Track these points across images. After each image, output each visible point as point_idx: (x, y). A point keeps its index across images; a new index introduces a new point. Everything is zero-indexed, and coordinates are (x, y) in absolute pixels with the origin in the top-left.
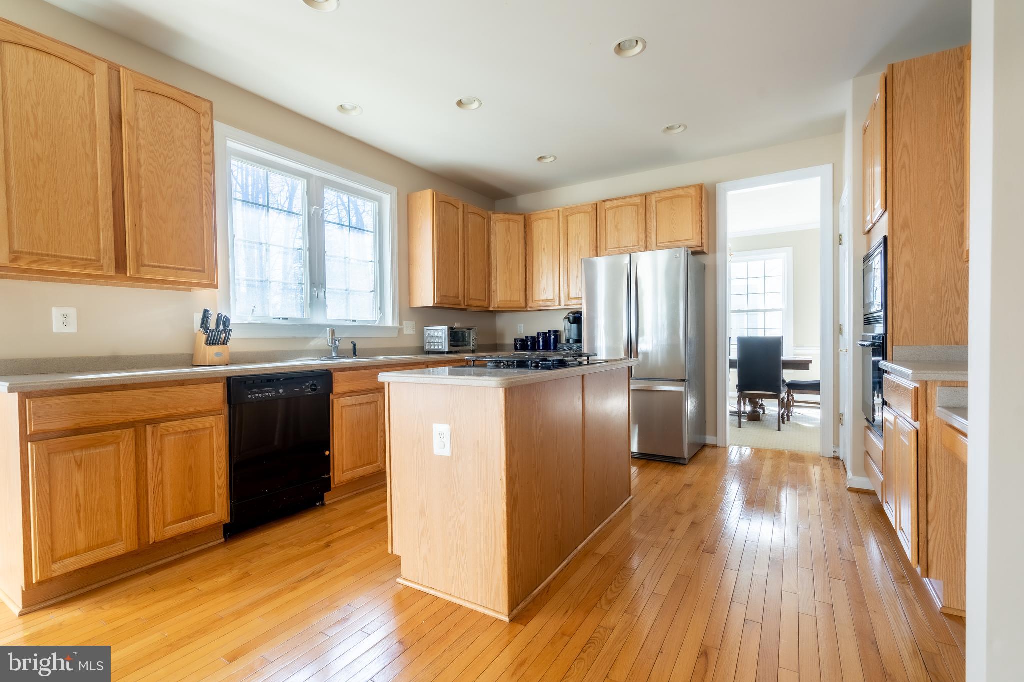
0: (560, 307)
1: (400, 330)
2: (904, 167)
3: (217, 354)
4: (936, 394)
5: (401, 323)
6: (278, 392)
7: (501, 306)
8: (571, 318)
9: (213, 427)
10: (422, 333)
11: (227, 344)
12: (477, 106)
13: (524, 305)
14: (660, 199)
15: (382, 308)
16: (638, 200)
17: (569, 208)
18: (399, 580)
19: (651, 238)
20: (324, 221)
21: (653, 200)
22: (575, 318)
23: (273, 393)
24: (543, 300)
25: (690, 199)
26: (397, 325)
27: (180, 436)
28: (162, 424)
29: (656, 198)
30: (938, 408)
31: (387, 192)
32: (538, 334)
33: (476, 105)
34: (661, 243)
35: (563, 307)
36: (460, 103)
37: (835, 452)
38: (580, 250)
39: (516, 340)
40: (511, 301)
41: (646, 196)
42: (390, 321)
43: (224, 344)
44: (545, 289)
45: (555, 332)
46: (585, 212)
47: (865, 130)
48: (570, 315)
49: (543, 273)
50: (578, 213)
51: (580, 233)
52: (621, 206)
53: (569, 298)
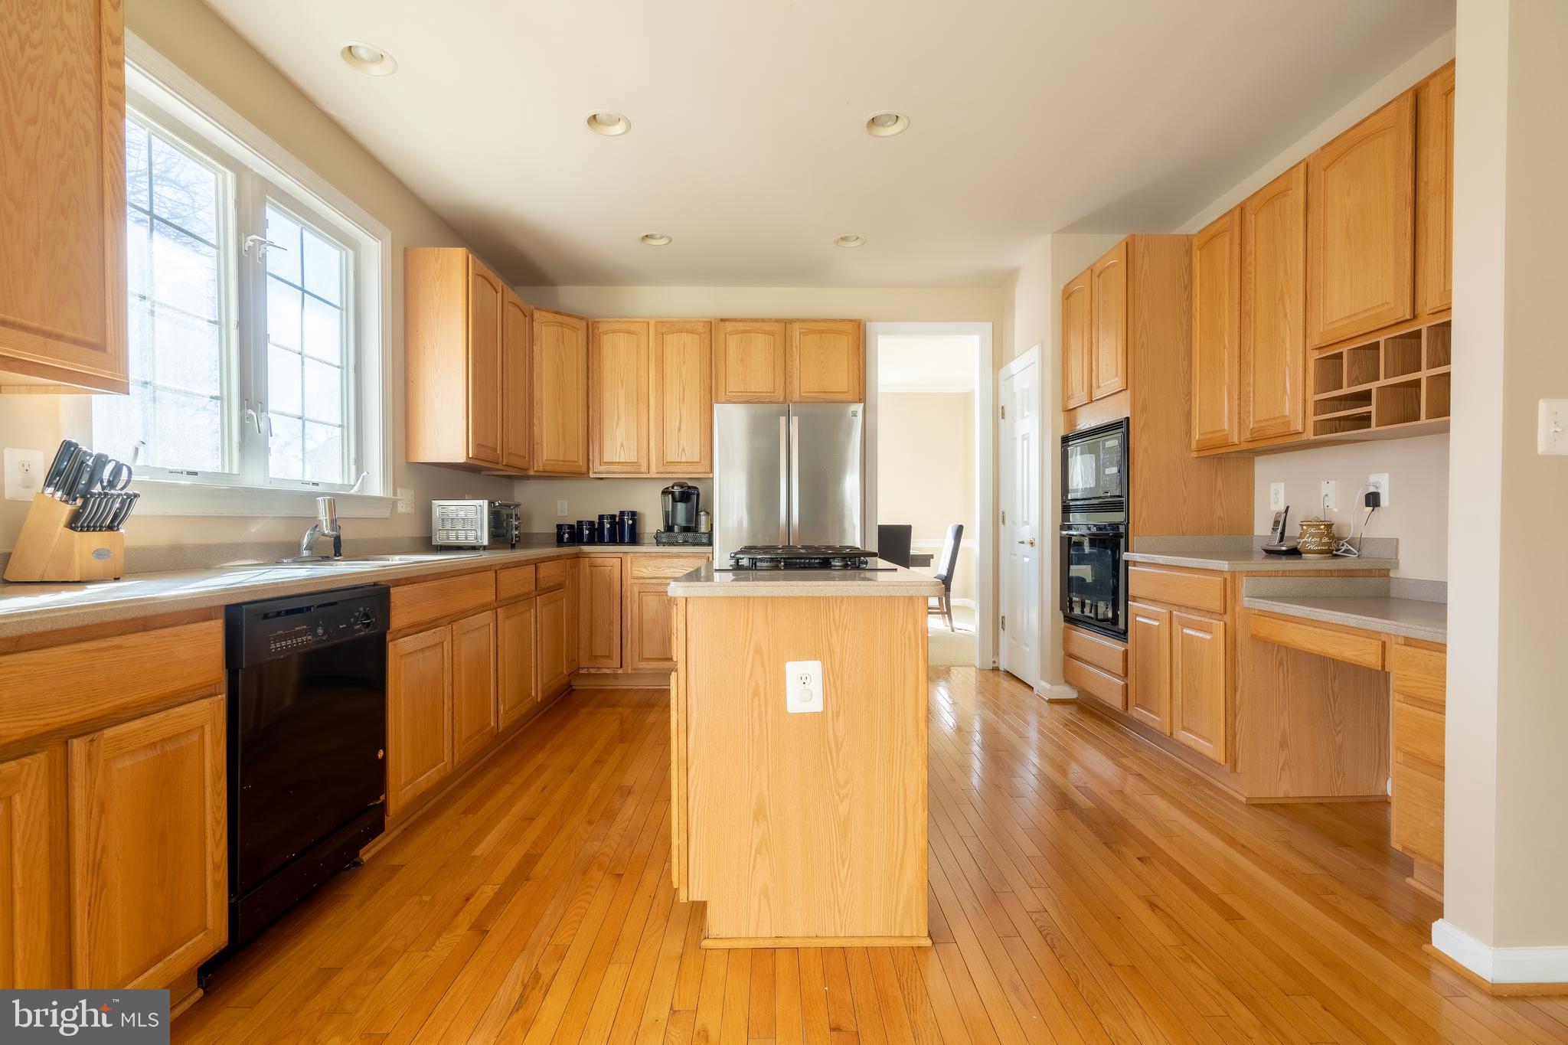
0: (648, 476)
1: (394, 504)
2: (1143, 346)
3: (99, 554)
4: (1242, 585)
5: (395, 494)
6: (315, 634)
7: (549, 468)
8: (677, 494)
9: (203, 727)
10: (428, 513)
11: (118, 529)
12: (622, 132)
13: (584, 470)
14: (804, 331)
15: (359, 461)
16: (774, 327)
17: (668, 322)
18: (706, 943)
19: (791, 383)
20: (266, 273)
21: (797, 328)
22: (682, 493)
23: (309, 638)
24: (619, 462)
25: (846, 337)
26: (390, 495)
27: (141, 757)
28: (109, 733)
29: (800, 328)
30: (1246, 599)
31: (377, 236)
32: (601, 517)
33: (618, 129)
34: (806, 392)
35: (653, 475)
36: (593, 119)
37: (994, 662)
38: (684, 389)
39: (559, 527)
40: (564, 461)
41: (787, 323)
42: (376, 486)
43: (110, 528)
44: (622, 445)
45: (633, 514)
46: (693, 332)
47: (1067, 295)
48: (675, 488)
49: (618, 419)
50: (680, 331)
51: (684, 363)
52: (749, 332)
53: (665, 462)
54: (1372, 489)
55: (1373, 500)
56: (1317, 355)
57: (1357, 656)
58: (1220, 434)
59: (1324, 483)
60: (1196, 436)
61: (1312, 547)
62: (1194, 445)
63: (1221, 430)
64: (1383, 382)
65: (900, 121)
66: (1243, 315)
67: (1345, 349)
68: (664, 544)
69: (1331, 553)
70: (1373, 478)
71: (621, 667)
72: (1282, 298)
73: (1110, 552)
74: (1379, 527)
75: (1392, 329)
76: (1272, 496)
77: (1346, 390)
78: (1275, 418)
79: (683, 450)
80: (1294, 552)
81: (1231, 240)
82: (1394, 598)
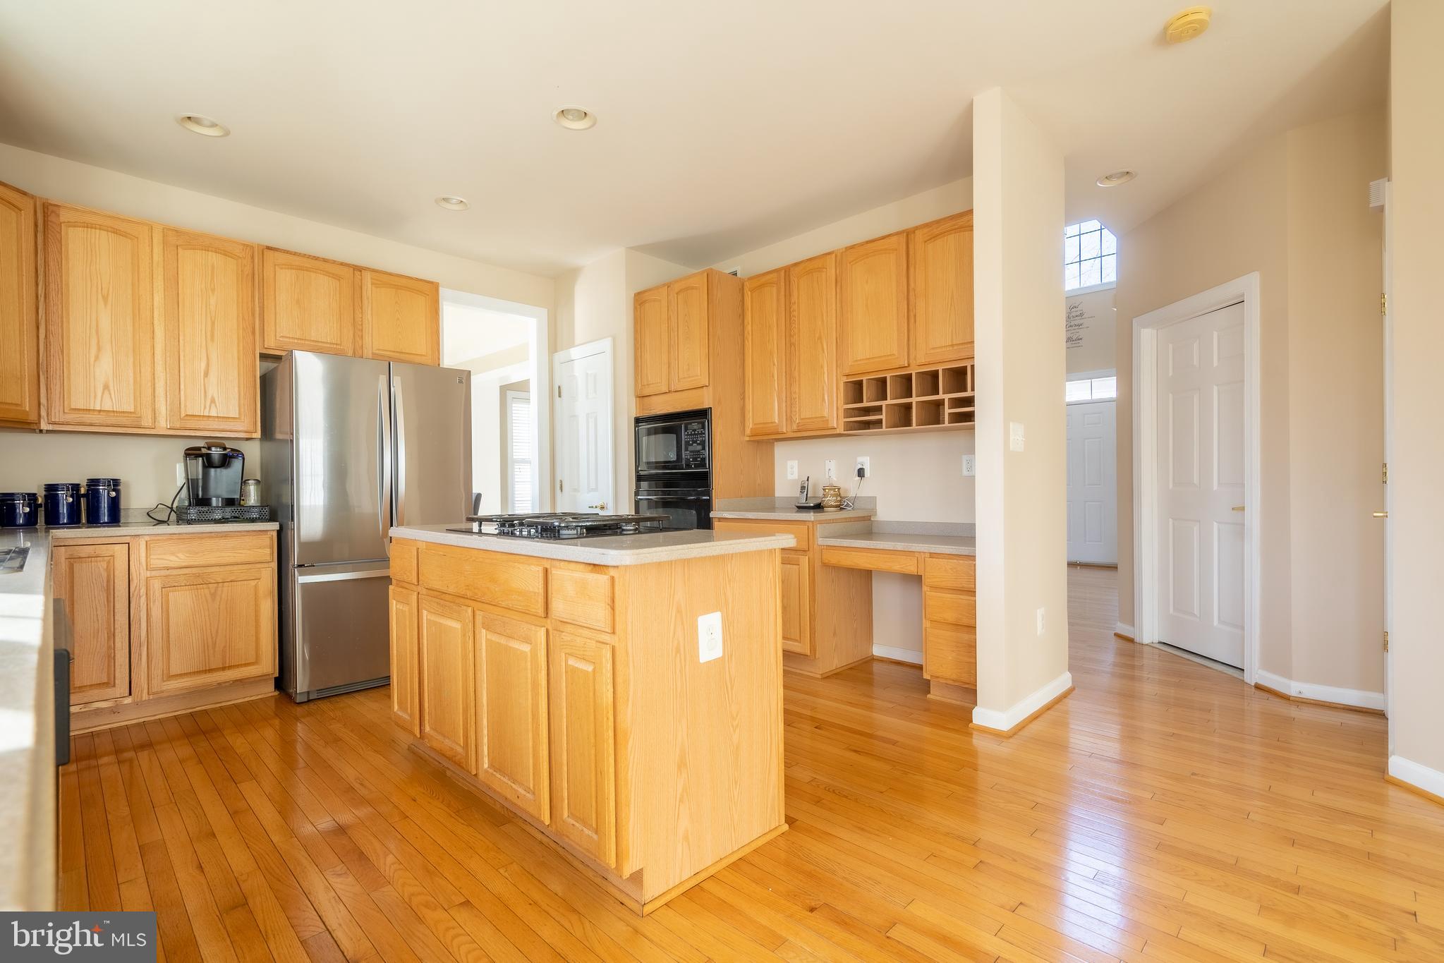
0: (153, 432)
4: (817, 530)
14: (376, 282)
16: (340, 271)
18: (646, 910)
19: (361, 337)
21: (368, 277)
24: (98, 412)
25: (423, 298)
29: (371, 278)
30: (820, 539)
32: (51, 488)
34: (379, 349)
38: (213, 323)
41: (356, 269)
44: (106, 387)
45: (115, 483)
46: (226, 253)
47: (640, 300)
48: (213, 449)
49: (99, 349)
50: (206, 249)
51: (213, 290)
52: (307, 270)
53: (183, 415)
54: (860, 466)
55: (861, 473)
56: (845, 379)
57: (902, 568)
58: (771, 425)
59: (827, 462)
60: (750, 425)
61: (832, 503)
62: (748, 432)
63: (772, 423)
64: (889, 401)
65: (587, 118)
66: (790, 345)
67: (864, 378)
68: (190, 522)
69: (840, 507)
70: (860, 459)
71: (130, 694)
72: (820, 338)
73: (694, 512)
74: (865, 490)
75: (894, 371)
76: (789, 470)
77: (865, 404)
78: (816, 418)
79: (213, 401)
80: (818, 507)
81: (778, 292)
82: (875, 533)
